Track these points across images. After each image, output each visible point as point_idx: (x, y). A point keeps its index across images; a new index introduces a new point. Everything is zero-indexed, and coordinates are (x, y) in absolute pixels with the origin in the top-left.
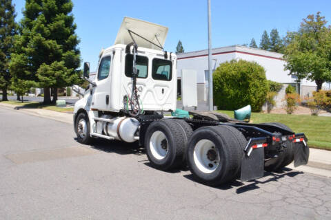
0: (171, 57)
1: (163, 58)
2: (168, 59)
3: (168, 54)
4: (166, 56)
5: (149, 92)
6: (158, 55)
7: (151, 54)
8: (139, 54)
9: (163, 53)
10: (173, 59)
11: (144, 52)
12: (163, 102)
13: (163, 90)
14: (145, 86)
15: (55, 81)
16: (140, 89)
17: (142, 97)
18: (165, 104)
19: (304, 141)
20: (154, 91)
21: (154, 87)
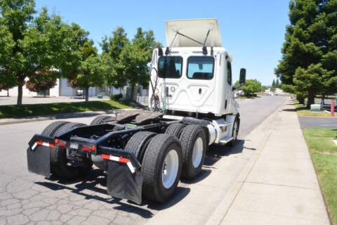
0: (212, 51)
1: (202, 55)
2: (209, 54)
3: (209, 49)
4: (205, 51)
5: (183, 93)
6: (194, 52)
7: (186, 52)
8: (172, 55)
9: (200, 49)
10: (215, 54)
11: (178, 52)
12: (200, 103)
13: (200, 90)
14: (178, 85)
15: (310, 85)
16: (173, 89)
17: (174, 98)
18: (202, 106)
19: (129, 164)
20: (188, 90)
21: (189, 87)
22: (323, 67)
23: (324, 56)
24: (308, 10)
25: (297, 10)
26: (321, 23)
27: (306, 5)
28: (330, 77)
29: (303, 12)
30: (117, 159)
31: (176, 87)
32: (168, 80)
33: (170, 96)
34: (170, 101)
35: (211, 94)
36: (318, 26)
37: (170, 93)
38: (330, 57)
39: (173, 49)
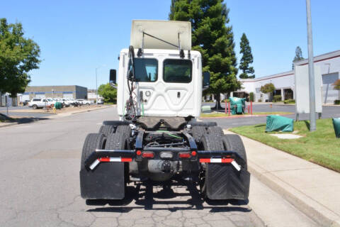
0: (189, 55)
1: (179, 58)
2: (186, 58)
3: (186, 52)
4: (182, 54)
5: (160, 97)
6: (170, 55)
7: (162, 55)
8: (146, 57)
9: (178, 52)
10: (192, 57)
11: (152, 54)
12: (179, 107)
13: (179, 94)
14: (153, 90)
16: (148, 94)
17: (149, 102)
18: (181, 110)
19: (234, 163)
20: (166, 95)
21: (166, 91)
22: (211, 70)
23: (210, 59)
24: (194, 14)
25: (183, 12)
26: (206, 27)
27: (192, 8)
28: (216, 80)
29: (188, 15)
30: (219, 161)
31: (151, 91)
32: (141, 84)
33: (146, 101)
34: (146, 106)
35: (190, 97)
36: (204, 30)
37: (145, 97)
38: (216, 60)
39: (145, 51)
